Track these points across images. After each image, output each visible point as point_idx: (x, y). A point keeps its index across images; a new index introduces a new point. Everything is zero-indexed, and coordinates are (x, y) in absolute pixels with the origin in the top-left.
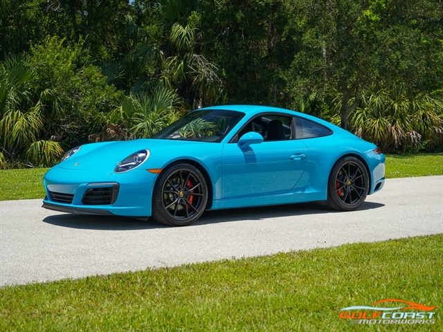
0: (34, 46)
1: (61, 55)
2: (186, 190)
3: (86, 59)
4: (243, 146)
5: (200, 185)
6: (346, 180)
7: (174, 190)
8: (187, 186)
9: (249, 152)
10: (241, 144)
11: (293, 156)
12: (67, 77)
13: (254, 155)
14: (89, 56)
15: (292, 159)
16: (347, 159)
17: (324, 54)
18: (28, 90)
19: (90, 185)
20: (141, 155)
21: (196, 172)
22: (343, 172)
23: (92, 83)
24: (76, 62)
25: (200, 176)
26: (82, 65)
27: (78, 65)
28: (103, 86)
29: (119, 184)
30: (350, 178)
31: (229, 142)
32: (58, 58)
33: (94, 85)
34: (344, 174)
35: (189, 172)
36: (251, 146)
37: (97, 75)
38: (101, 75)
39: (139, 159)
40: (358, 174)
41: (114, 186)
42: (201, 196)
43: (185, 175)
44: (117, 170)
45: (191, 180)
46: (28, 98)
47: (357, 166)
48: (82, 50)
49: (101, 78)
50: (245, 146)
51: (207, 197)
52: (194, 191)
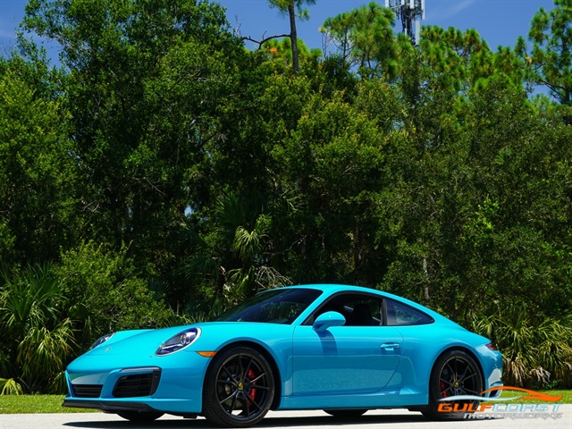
0: (64, 253)
1: (98, 263)
2: (246, 381)
3: (129, 270)
4: (320, 329)
5: (265, 376)
6: (453, 381)
7: (231, 380)
8: (247, 376)
9: (327, 338)
10: (317, 327)
11: (383, 346)
12: (104, 290)
13: (335, 342)
14: (133, 267)
15: (383, 348)
16: (453, 352)
17: (425, 266)
18: (55, 307)
19: (124, 371)
20: (189, 335)
21: (259, 358)
22: (449, 370)
23: (136, 299)
24: (116, 274)
25: (264, 364)
26: (124, 277)
27: (119, 277)
28: (149, 304)
29: (160, 369)
30: (458, 379)
31: (302, 324)
32: (93, 267)
33: (139, 301)
34: (450, 374)
35: (250, 358)
36: (330, 329)
37: (141, 289)
38: (146, 290)
39: (187, 340)
40: (468, 374)
41: (155, 371)
42: (266, 390)
43: (246, 361)
44: (159, 352)
45: (254, 368)
46: (55, 317)
47: (466, 364)
48: (125, 260)
49: (146, 293)
50: (322, 330)
51: (273, 392)
52: (257, 382)
